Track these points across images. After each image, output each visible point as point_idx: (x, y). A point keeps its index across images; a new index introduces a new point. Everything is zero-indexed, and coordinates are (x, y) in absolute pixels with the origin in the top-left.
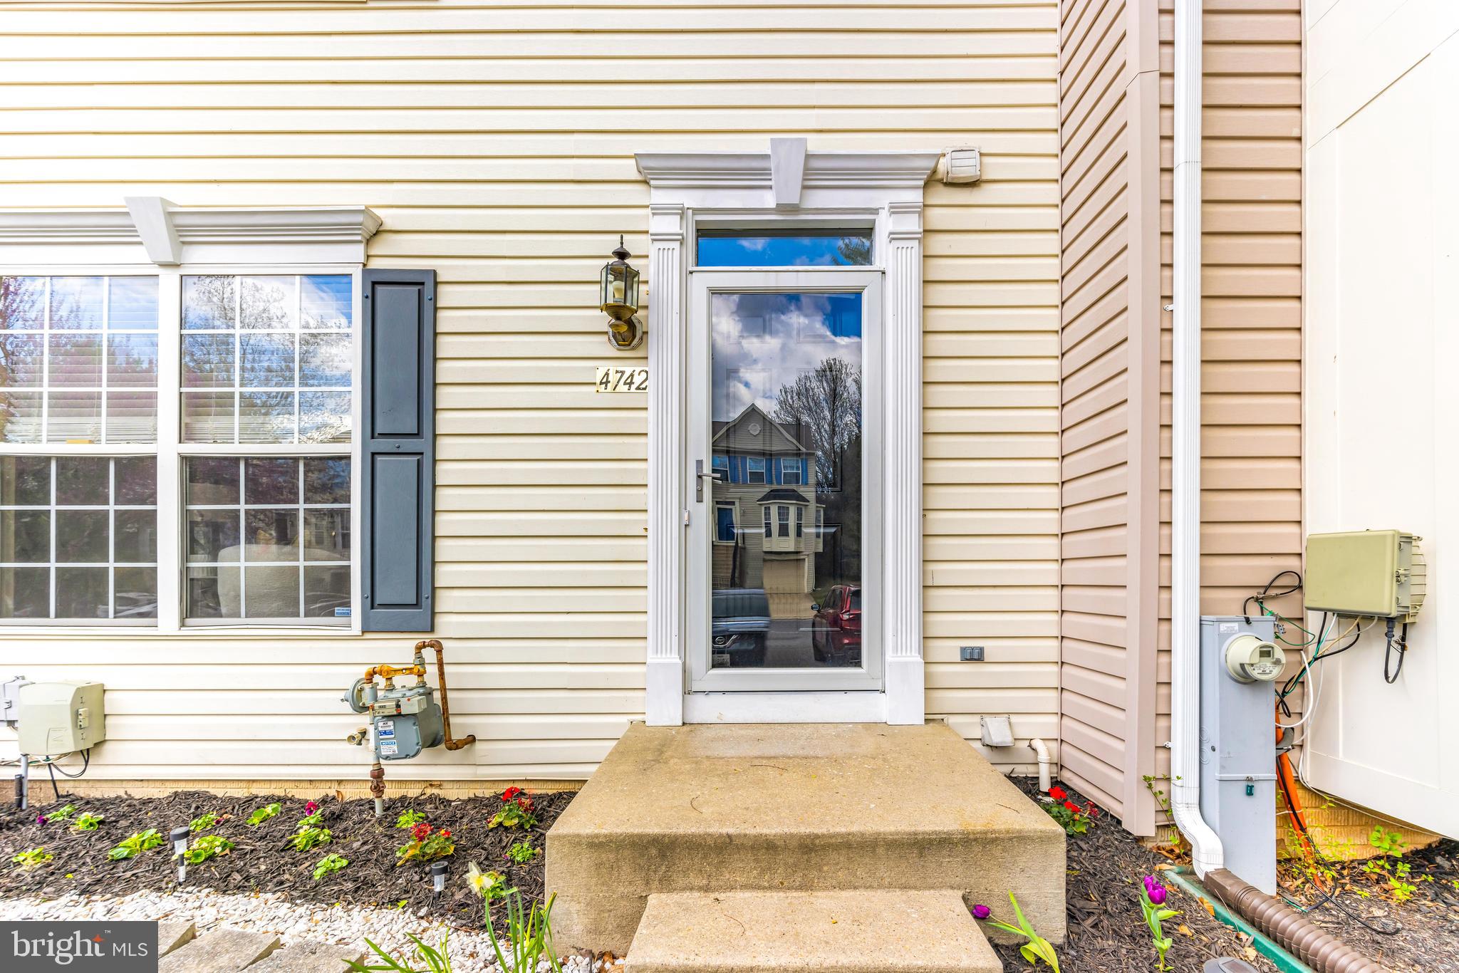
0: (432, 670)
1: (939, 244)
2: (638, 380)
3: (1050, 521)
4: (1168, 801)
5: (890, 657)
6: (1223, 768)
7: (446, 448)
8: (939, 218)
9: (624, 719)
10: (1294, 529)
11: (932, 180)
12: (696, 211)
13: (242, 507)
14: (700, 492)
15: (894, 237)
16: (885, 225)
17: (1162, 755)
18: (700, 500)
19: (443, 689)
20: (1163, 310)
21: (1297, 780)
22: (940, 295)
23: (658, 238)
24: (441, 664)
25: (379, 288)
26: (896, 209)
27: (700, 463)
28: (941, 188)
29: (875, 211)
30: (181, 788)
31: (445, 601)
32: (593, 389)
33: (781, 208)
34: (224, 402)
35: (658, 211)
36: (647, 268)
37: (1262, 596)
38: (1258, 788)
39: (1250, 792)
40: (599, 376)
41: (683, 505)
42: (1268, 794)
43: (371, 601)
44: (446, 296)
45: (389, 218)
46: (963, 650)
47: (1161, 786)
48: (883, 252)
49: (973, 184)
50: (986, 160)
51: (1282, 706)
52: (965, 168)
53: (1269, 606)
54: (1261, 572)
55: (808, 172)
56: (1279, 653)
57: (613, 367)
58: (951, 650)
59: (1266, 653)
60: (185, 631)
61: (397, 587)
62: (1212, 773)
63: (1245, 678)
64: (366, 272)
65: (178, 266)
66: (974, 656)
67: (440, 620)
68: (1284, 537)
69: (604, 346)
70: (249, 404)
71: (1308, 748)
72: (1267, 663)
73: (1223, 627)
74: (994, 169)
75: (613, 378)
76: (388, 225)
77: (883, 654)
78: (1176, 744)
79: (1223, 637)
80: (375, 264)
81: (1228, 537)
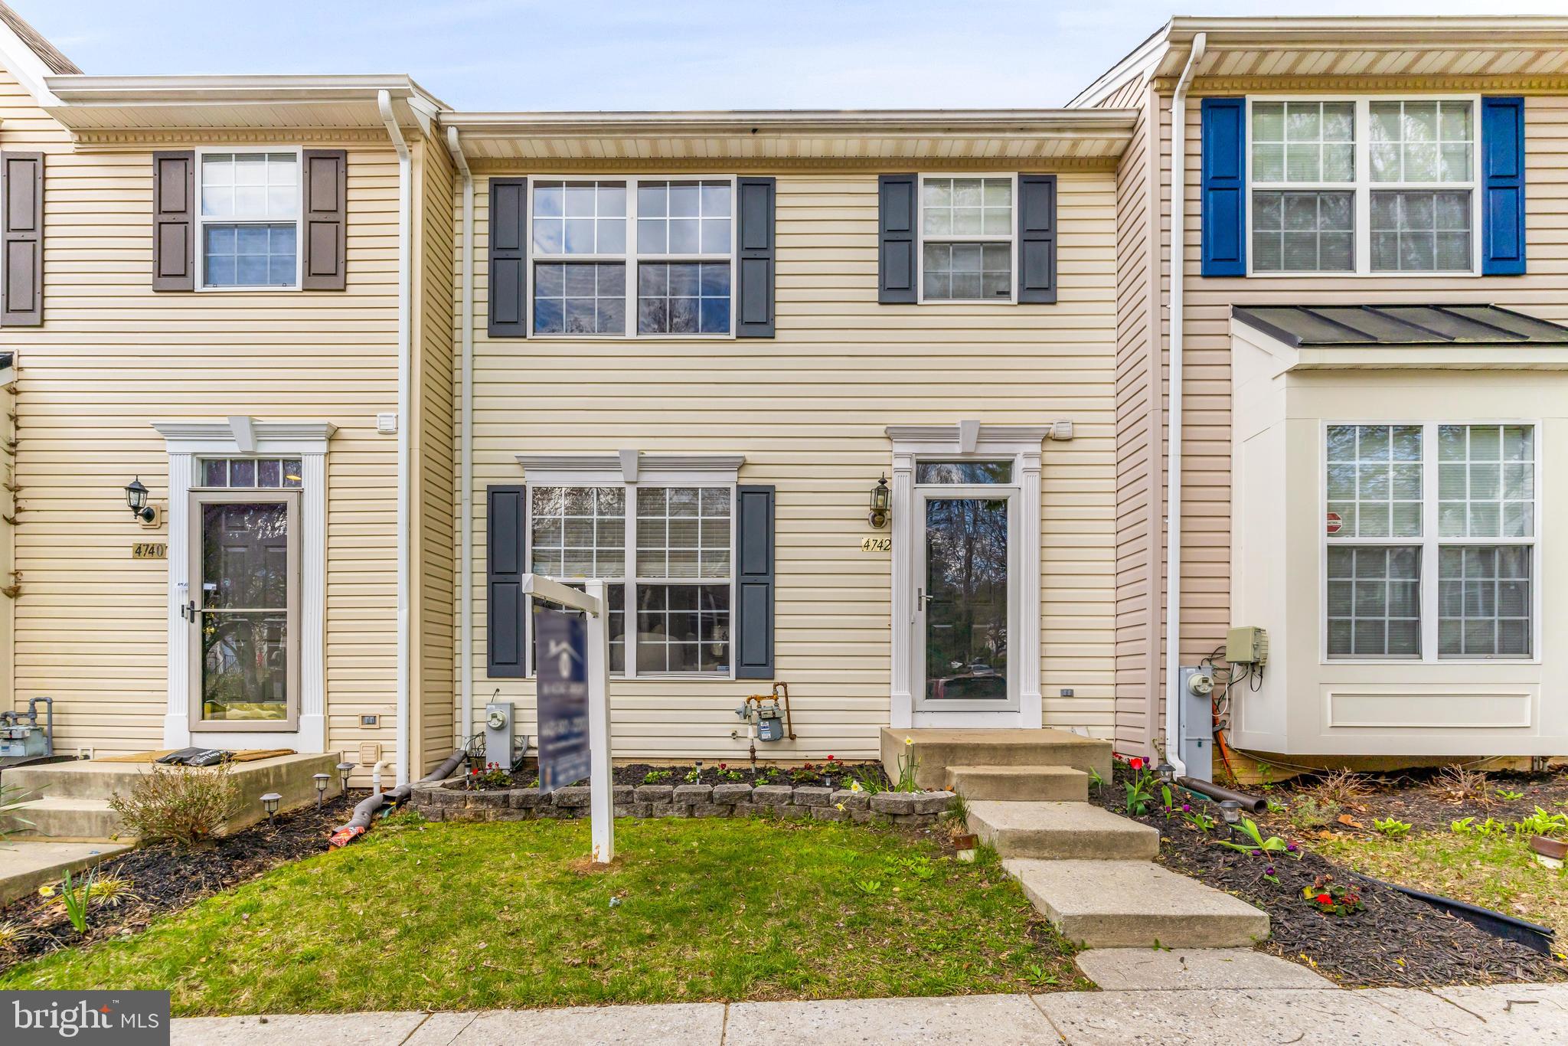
0: (782, 700)
1: (1050, 472)
2: (885, 544)
3: (1110, 622)
4: (1164, 753)
5: (1023, 693)
6: (1187, 735)
7: (780, 580)
8: (1050, 458)
9: (877, 727)
10: (1226, 626)
11: (1048, 438)
12: (917, 454)
13: (667, 611)
14: (920, 605)
15: (1026, 470)
16: (1019, 465)
17: (1162, 732)
18: (920, 609)
19: (788, 710)
20: (1163, 523)
21: (1227, 745)
22: (1050, 499)
23: (897, 470)
24: (787, 697)
25: (746, 495)
26: (1027, 456)
27: (920, 590)
28: (1051, 442)
29: (1015, 455)
30: (633, 762)
31: (779, 663)
32: (860, 549)
33: (963, 454)
34: (660, 557)
35: (898, 456)
36: (892, 485)
37: (1211, 657)
38: (1203, 743)
39: (1200, 745)
40: (864, 542)
41: (911, 613)
42: (1208, 747)
43: (740, 663)
44: (780, 499)
45: (750, 457)
46: (1062, 691)
47: (1162, 747)
48: (1019, 477)
49: (1069, 440)
50: (1076, 426)
51: (1215, 709)
52: (1064, 431)
53: (1214, 663)
54: (1210, 646)
55: (980, 436)
56: (1211, 681)
57: (872, 537)
58: (1056, 691)
59: (1205, 681)
60: (639, 678)
61: (756, 655)
62: (1183, 737)
63: (1198, 694)
64: (738, 487)
65: (636, 483)
66: (1068, 694)
67: (777, 672)
68: (1220, 630)
69: (867, 527)
70: (674, 556)
71: (1232, 730)
72: (1206, 686)
73: (1188, 670)
74: (1080, 431)
75: (872, 544)
76: (749, 461)
77: (1019, 692)
78: (1168, 727)
79: (1188, 675)
80: (743, 482)
81: (1193, 630)
